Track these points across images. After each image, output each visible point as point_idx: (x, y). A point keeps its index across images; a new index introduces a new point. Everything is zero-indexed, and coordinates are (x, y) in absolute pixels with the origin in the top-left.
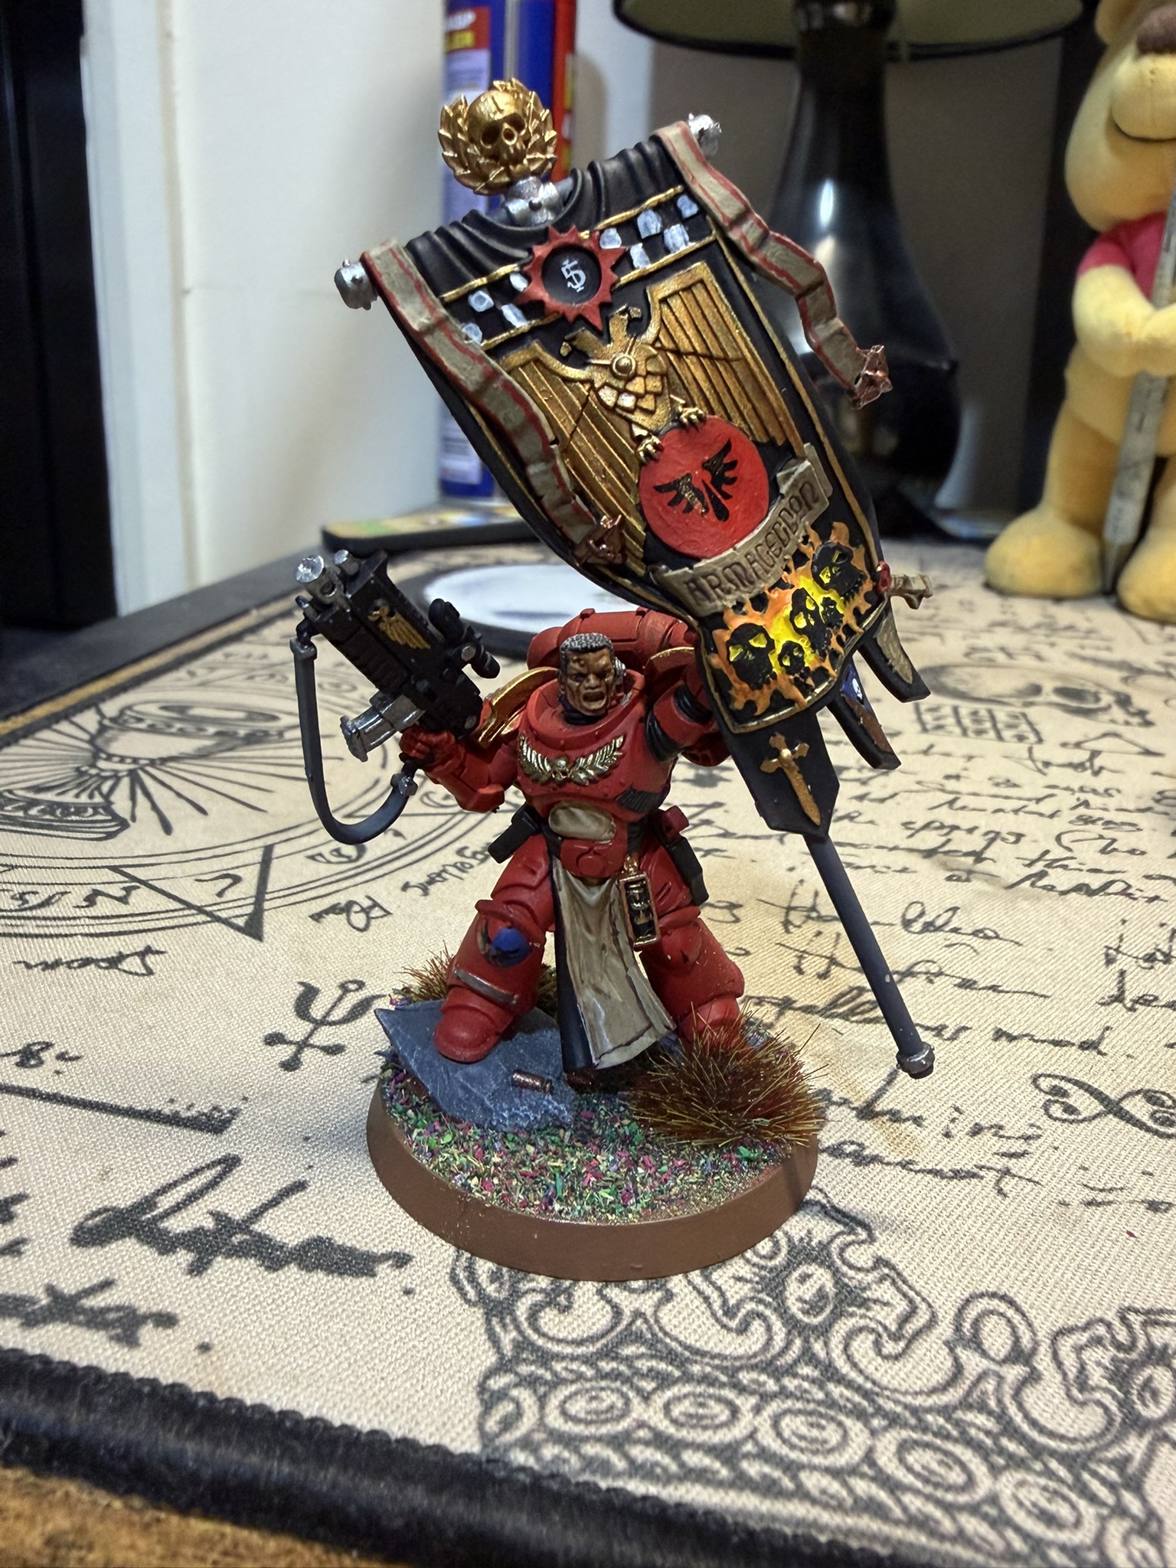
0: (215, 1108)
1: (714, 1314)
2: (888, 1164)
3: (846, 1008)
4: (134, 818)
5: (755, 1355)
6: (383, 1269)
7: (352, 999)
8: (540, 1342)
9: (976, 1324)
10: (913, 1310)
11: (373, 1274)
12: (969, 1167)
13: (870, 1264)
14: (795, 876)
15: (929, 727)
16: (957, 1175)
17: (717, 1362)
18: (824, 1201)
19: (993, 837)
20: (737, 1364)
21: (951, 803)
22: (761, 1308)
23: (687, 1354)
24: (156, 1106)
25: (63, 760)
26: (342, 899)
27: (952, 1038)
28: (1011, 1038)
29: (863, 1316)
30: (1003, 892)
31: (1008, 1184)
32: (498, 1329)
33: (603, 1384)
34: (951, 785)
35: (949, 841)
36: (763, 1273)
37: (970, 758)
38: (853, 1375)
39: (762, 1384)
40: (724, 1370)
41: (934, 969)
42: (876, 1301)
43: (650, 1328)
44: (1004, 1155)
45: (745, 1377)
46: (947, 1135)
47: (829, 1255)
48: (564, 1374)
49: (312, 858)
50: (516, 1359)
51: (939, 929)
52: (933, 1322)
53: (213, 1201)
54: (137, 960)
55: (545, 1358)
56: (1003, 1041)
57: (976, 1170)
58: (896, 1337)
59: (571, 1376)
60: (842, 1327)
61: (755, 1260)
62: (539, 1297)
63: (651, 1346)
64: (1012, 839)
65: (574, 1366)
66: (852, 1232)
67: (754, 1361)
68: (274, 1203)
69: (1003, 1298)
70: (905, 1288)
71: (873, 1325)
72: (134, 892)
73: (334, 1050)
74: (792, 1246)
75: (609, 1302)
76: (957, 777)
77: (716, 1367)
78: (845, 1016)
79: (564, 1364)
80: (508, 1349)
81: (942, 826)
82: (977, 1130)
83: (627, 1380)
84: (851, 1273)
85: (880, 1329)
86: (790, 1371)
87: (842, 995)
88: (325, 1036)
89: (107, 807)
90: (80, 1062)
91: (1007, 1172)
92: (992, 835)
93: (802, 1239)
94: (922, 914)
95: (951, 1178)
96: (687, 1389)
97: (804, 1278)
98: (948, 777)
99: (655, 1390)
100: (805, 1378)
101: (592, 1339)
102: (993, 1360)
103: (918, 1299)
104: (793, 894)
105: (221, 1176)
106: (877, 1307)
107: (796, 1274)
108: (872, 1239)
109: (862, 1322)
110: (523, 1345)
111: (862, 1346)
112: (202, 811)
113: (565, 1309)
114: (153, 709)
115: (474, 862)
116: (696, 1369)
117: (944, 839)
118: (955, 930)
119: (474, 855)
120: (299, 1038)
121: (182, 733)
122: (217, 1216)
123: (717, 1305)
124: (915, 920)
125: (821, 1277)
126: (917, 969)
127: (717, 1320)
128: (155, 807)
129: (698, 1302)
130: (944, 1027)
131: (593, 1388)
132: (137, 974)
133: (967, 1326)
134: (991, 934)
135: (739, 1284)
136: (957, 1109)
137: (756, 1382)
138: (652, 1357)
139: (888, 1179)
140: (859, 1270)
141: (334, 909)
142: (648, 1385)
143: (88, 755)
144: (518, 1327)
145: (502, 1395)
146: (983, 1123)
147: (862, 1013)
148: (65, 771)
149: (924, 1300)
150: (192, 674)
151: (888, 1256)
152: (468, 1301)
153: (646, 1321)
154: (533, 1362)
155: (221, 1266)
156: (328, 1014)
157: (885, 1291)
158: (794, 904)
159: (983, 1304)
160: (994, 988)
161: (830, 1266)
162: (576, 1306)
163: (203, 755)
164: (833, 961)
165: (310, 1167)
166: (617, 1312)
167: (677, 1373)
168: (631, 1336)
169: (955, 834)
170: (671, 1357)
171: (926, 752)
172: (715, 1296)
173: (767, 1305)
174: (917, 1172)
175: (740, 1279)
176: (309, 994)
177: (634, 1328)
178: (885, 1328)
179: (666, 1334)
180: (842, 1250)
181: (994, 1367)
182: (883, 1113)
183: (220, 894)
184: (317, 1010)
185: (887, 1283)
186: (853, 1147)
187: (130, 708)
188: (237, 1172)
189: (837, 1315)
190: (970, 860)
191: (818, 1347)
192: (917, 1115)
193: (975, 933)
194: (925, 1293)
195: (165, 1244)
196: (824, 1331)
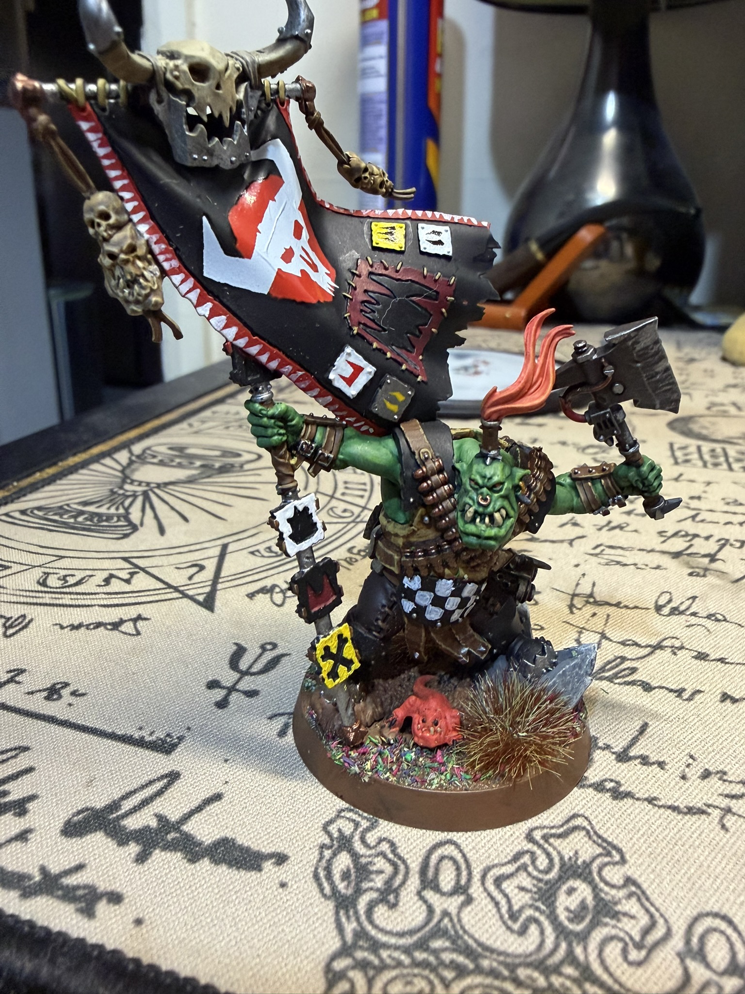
0: (168, 735)
1: (501, 917)
2: (638, 799)
3: (611, 673)
4: (142, 524)
5: (531, 955)
6: (268, 865)
7: (269, 656)
8: (373, 932)
9: (702, 939)
10: (653, 924)
11: (259, 869)
12: (699, 805)
13: (621, 882)
14: (580, 571)
15: (680, 460)
16: (691, 811)
17: (501, 958)
18: (589, 828)
19: (724, 543)
20: (517, 961)
21: (693, 517)
22: (537, 914)
23: (480, 950)
24: (129, 732)
25: (104, 484)
26: (268, 583)
27: (690, 699)
28: (734, 701)
29: (614, 927)
30: (730, 585)
31: (729, 821)
32: (344, 920)
33: (416, 971)
34: (694, 504)
35: (691, 546)
36: (541, 885)
37: (709, 483)
38: (605, 977)
39: (534, 980)
40: (506, 965)
41: (677, 644)
42: (625, 914)
43: (454, 926)
44: (727, 796)
45: (522, 973)
46: (684, 777)
47: (590, 873)
48: (388, 961)
49: (252, 553)
50: (355, 946)
51: (682, 613)
52: (668, 934)
53: (159, 806)
54: (131, 624)
55: (375, 946)
56: (728, 702)
57: (705, 808)
58: (639, 946)
59: (393, 963)
60: (598, 935)
61: (535, 873)
62: (374, 895)
63: (454, 942)
64: (738, 545)
65: (396, 954)
66: (609, 854)
67: (529, 960)
68: (199, 809)
69: (724, 918)
70: (647, 904)
71: (622, 934)
72: (135, 576)
73: (252, 694)
74: (563, 864)
75: (425, 901)
76: (699, 498)
77: (501, 963)
78: (610, 679)
79: (388, 952)
80: (349, 937)
81: (687, 535)
82: (706, 775)
83: (434, 970)
84: (606, 889)
85: (627, 939)
86: (556, 970)
87: (609, 662)
88: (247, 684)
89: (126, 517)
90: (85, 698)
91: (728, 810)
92: (723, 542)
93: (570, 858)
94: (670, 601)
95: (686, 814)
96: (478, 980)
97: (571, 891)
98: (692, 498)
99: (454, 979)
100: (568, 977)
101: (411, 933)
102: (714, 971)
103: (657, 915)
104: (578, 584)
105: (166, 787)
106: (625, 920)
107: (565, 888)
108: (623, 861)
109: (614, 932)
110: (362, 933)
111: (613, 951)
112: (186, 519)
113: (393, 906)
114: (163, 449)
115: (358, 557)
116: (485, 963)
117: (688, 544)
118: (694, 614)
119: (359, 553)
120: (229, 684)
121: (180, 466)
122: (160, 818)
123: (504, 910)
124: (664, 606)
125: (583, 891)
126: (665, 643)
127: (504, 923)
128: (156, 517)
129: (491, 906)
130: (683, 690)
131: (408, 975)
132: (130, 634)
133: (695, 940)
134: (720, 617)
135: (523, 893)
136: (691, 757)
137: (530, 977)
138: (454, 950)
139: (637, 811)
140: (613, 886)
141: (263, 590)
142: (449, 975)
143: (119, 480)
144: (358, 919)
145: (341, 976)
146: (711, 769)
147: (623, 677)
148: (104, 491)
149: (662, 915)
150: (191, 425)
151: (635, 876)
152: (324, 896)
153: (451, 920)
154: (367, 949)
155: (158, 855)
156: (250, 667)
157: (631, 906)
158: (577, 592)
159: (708, 922)
160: (722, 660)
161: (591, 883)
162: (401, 904)
163: (191, 481)
164: (603, 636)
165: (226, 782)
166: (430, 910)
167: (471, 966)
168: (439, 932)
169: (696, 541)
170: (468, 952)
171: (676, 479)
172: (503, 902)
173: (542, 912)
174: (660, 807)
175: (522, 889)
176: (240, 651)
177: (442, 925)
178: (631, 938)
179: (465, 932)
180: (600, 869)
181: (715, 978)
182: (635, 758)
183: (190, 578)
184: (243, 665)
185: (634, 900)
186: (612, 784)
187: (149, 448)
188: (178, 784)
189: (595, 924)
190: (706, 560)
191: (578, 951)
192: (661, 760)
193: (709, 617)
194: (662, 909)
195: (122, 837)
196: (583, 937)
